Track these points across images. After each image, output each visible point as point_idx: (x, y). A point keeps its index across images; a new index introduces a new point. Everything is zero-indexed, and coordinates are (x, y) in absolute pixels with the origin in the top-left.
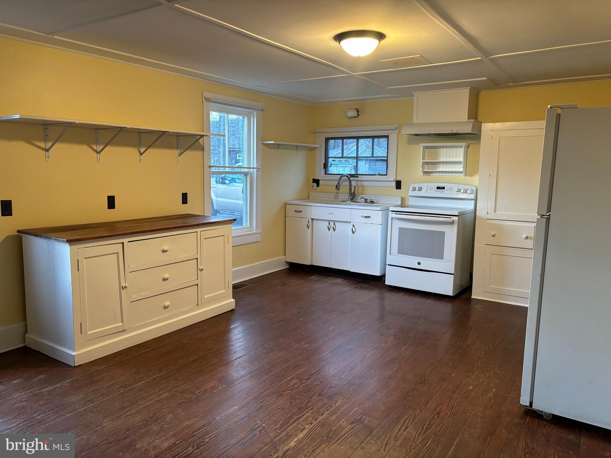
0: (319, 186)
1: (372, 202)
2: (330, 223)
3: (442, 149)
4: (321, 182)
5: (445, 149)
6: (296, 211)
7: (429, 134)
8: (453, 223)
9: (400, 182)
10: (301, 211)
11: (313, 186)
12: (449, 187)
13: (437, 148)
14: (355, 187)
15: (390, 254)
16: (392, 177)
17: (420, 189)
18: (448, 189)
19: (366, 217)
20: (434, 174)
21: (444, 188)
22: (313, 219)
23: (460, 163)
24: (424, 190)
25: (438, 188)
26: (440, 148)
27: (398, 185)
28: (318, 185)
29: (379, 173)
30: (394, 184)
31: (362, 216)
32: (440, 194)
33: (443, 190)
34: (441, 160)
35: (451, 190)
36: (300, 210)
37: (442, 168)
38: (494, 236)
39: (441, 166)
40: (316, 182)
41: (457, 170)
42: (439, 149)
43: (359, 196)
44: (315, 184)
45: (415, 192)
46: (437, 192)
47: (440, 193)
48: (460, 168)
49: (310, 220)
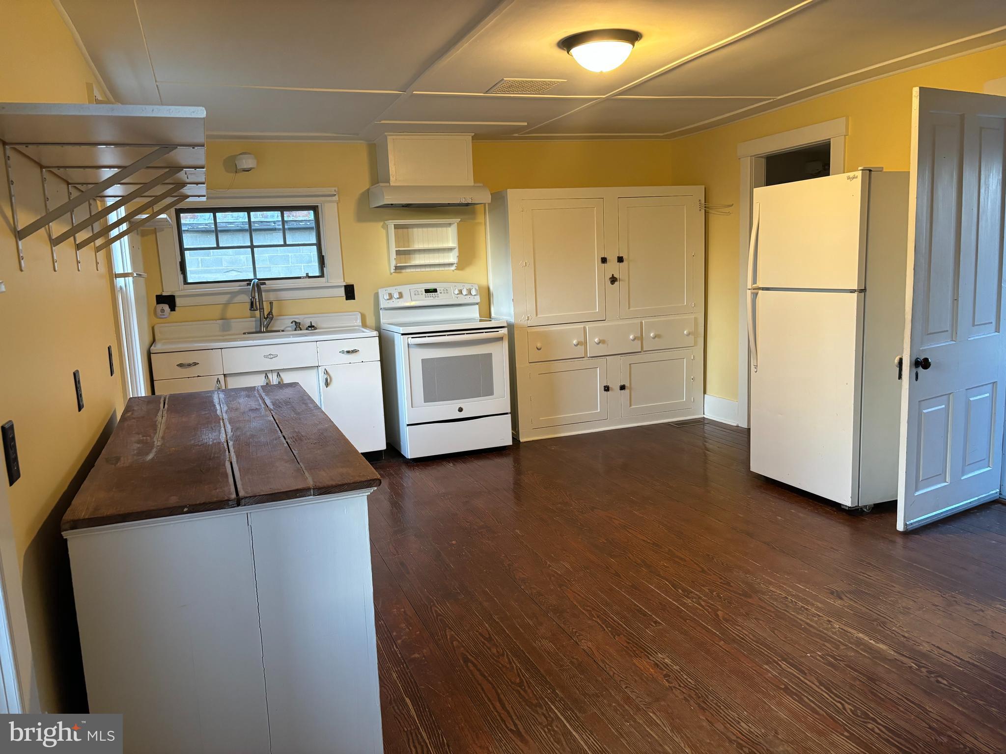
0: (175, 310)
1: (311, 327)
2: (270, 376)
3: (415, 230)
4: (178, 301)
5: (420, 230)
6: (181, 365)
7: (392, 204)
8: (500, 339)
9: (352, 286)
10: (195, 364)
11: (163, 311)
12: (443, 288)
13: (407, 228)
14: (271, 303)
15: (412, 407)
16: (337, 278)
17: (401, 296)
18: (443, 292)
19: (348, 352)
20: (408, 270)
21: (435, 291)
22: (225, 375)
23: (450, 249)
24: (406, 295)
25: (427, 291)
26: (412, 228)
27: (350, 292)
28: (173, 308)
29: (307, 274)
30: (342, 292)
31: (343, 352)
32: (430, 300)
33: (436, 293)
34: (417, 246)
35: (447, 293)
36: (191, 362)
37: (419, 260)
38: (539, 349)
39: (417, 256)
40: (169, 301)
41: (446, 261)
42: (410, 230)
43: (278, 320)
44: (166, 307)
45: (391, 301)
46: (427, 298)
47: (432, 298)
48: (452, 258)
49: (222, 378)
